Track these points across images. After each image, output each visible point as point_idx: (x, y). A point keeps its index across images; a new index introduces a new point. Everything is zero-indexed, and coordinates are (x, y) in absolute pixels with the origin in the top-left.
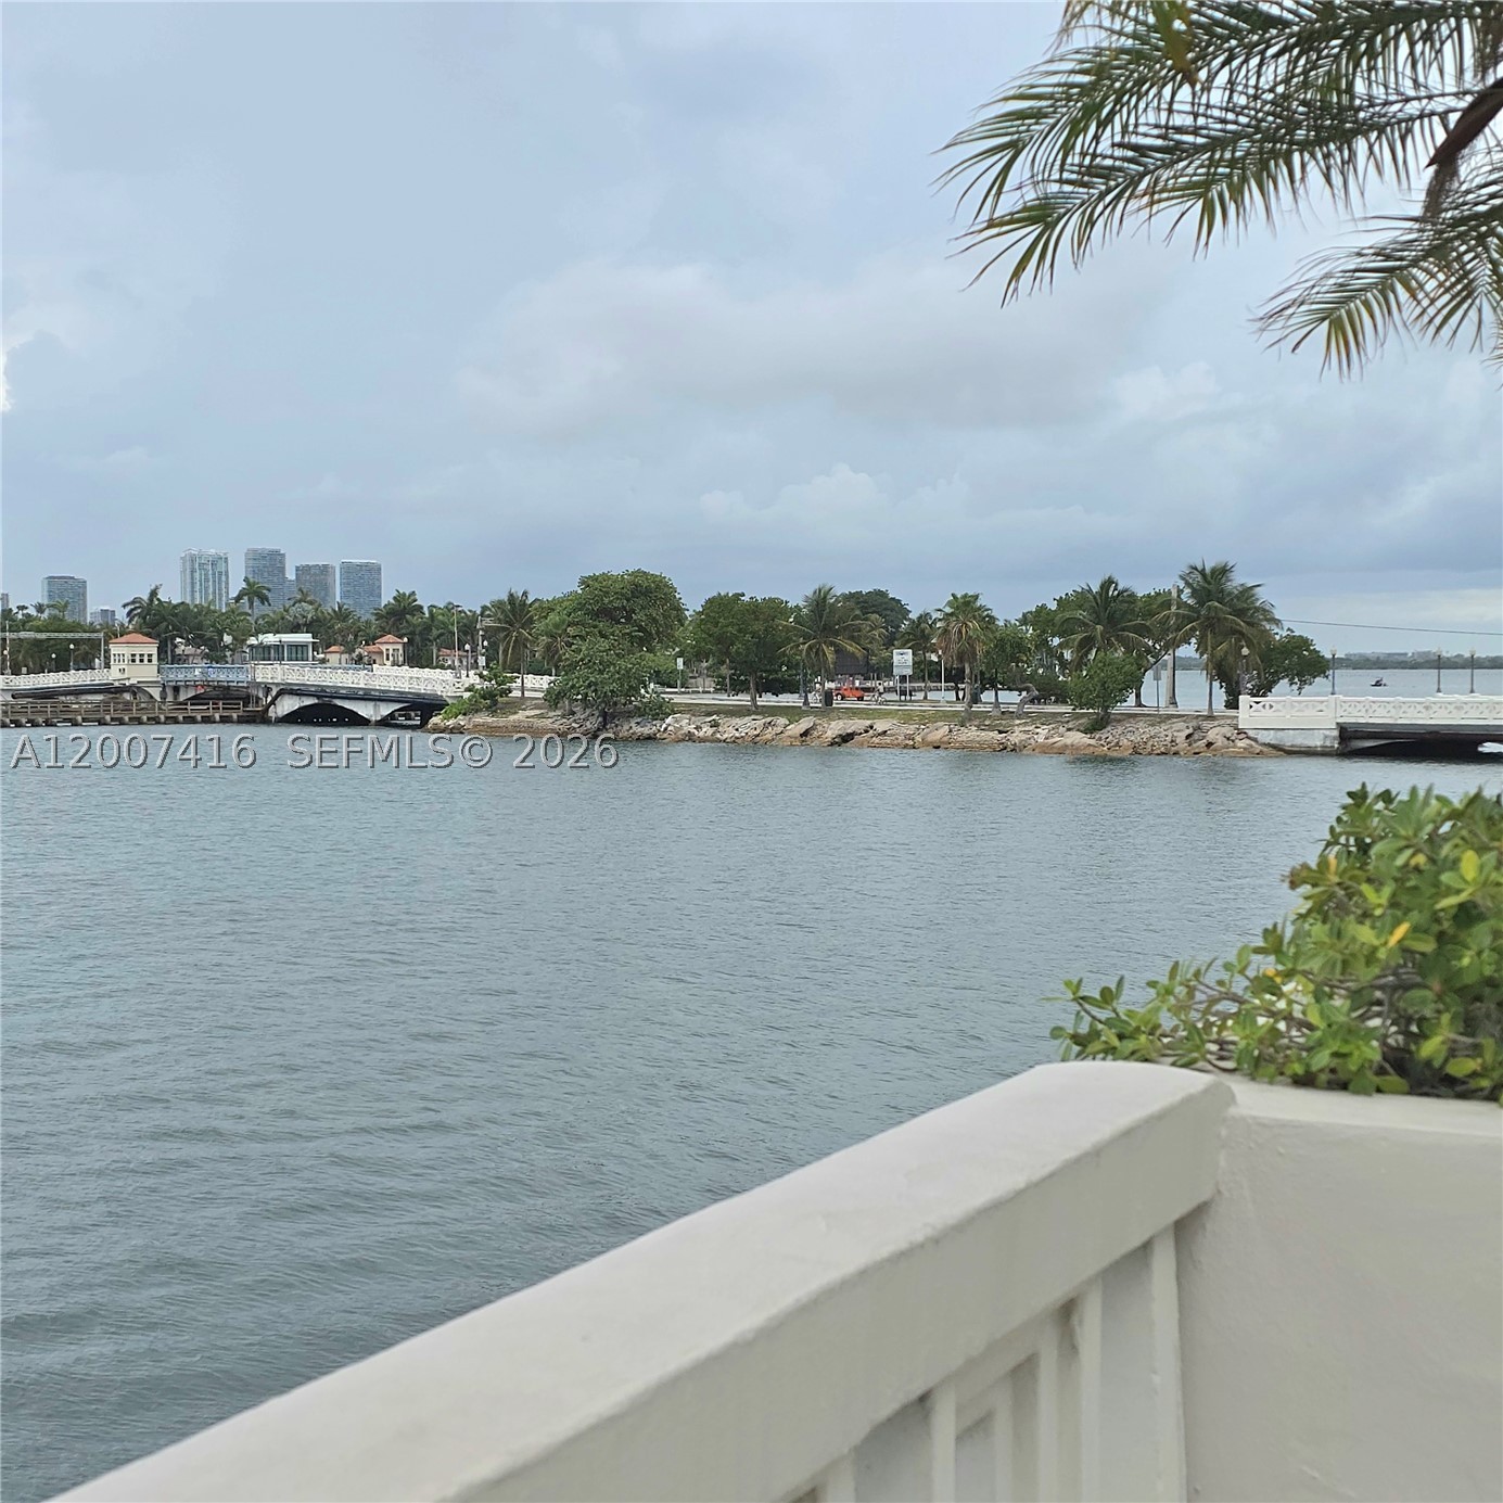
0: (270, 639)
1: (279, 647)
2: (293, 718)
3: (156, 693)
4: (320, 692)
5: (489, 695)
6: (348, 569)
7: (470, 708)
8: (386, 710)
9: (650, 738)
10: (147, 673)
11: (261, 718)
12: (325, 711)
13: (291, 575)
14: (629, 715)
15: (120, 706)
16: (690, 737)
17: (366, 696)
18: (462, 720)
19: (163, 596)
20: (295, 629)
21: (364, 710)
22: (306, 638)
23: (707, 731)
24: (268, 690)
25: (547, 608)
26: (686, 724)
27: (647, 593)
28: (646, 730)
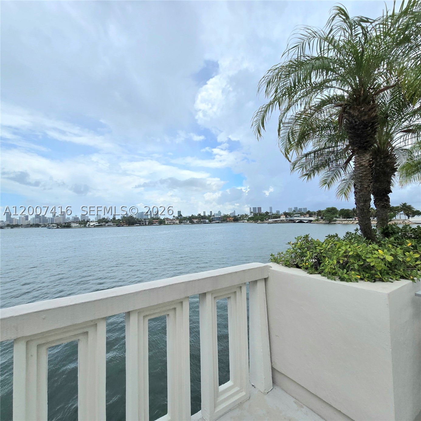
0: (296, 215)
1: (297, 216)
2: (298, 222)
3: (285, 220)
4: (300, 220)
5: (317, 220)
6: (303, 208)
7: (315, 221)
8: (307, 221)
9: (335, 223)
10: (284, 219)
11: (295, 222)
12: (301, 222)
13: (298, 209)
14: (332, 221)
15: (282, 222)
16: (339, 223)
17: (305, 220)
18: (314, 222)
19: (286, 212)
20: (298, 214)
21: (305, 221)
22: (299, 215)
23: (341, 223)
24: (295, 220)
25: (323, 211)
26: (339, 222)
27: (334, 209)
28: (334, 223)
